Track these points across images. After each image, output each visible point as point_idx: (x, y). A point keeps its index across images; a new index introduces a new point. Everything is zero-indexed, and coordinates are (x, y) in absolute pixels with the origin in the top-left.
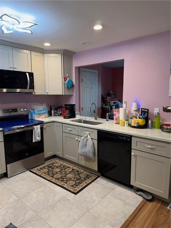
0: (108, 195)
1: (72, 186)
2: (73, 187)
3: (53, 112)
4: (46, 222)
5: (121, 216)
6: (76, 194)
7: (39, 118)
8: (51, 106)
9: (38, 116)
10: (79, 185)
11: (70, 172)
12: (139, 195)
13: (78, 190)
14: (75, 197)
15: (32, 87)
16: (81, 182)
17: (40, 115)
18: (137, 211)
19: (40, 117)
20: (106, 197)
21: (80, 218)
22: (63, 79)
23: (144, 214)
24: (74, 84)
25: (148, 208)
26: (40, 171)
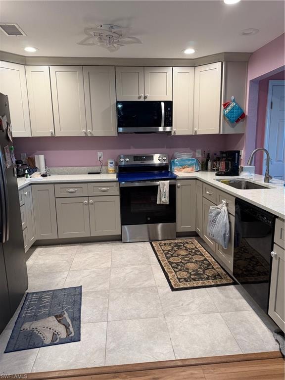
0: (219, 314)
1: (179, 279)
2: (179, 281)
3: (209, 163)
4: (110, 302)
5: (201, 348)
6: (173, 289)
7: (181, 171)
8: (209, 154)
9: (179, 168)
10: (191, 281)
11: (197, 261)
12: (277, 341)
13: (182, 287)
14: (168, 292)
15: (169, 123)
16: (197, 279)
17: (183, 166)
18: (239, 359)
19: (184, 170)
20: (211, 314)
21: (147, 318)
22: (222, 106)
23: (247, 369)
24: (247, 114)
25: (268, 368)
26: (161, 246)
